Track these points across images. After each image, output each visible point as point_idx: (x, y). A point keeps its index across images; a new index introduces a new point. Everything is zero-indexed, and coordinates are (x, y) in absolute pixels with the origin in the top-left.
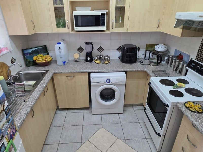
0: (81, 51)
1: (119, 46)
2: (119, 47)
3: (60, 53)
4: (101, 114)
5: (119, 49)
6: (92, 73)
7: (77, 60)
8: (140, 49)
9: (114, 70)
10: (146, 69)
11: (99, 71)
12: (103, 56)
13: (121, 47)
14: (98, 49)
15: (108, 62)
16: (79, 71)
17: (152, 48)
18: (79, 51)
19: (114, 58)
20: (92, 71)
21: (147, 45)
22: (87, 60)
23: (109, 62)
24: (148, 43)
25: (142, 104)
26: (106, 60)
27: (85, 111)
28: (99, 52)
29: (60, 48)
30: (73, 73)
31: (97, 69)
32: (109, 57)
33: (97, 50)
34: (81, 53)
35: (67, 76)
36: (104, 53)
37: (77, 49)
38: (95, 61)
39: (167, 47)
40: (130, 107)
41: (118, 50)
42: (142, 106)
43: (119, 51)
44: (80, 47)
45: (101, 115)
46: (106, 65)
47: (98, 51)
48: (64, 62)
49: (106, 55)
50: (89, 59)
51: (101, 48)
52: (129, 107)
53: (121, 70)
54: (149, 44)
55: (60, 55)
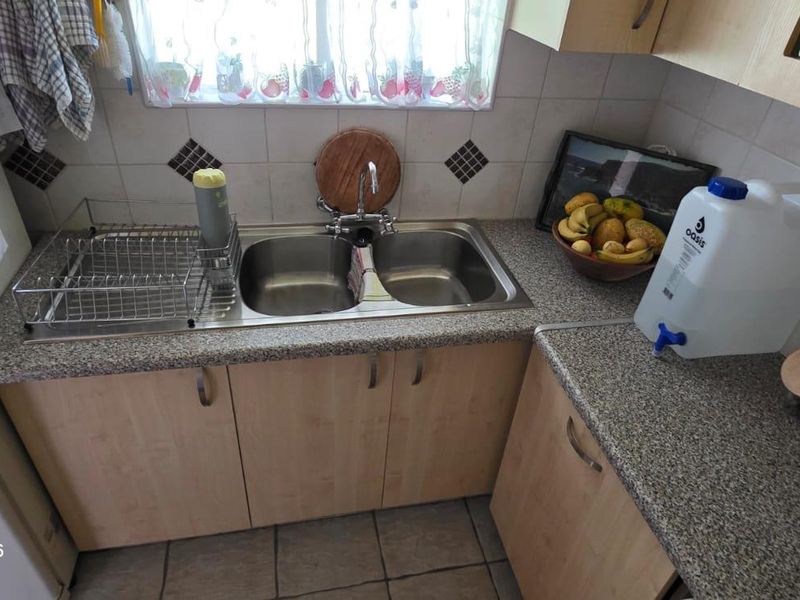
3: (686, 257)
29: (701, 225)
48: (666, 338)
55: (675, 272)
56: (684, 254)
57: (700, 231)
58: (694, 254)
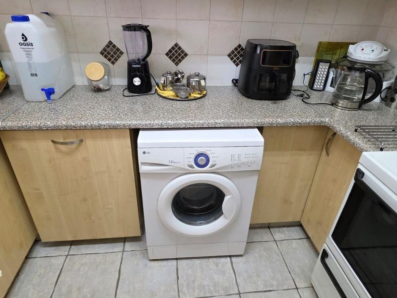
0: (112, 56)
1: (236, 45)
2: (236, 49)
3: (29, 55)
4: (177, 259)
5: (235, 56)
6: (144, 129)
7: (101, 86)
8: (299, 58)
9: (220, 121)
10: (327, 120)
11: (171, 123)
12: (186, 77)
13: (242, 49)
14: (170, 51)
15: (199, 96)
16: (95, 123)
17: (335, 54)
18: (106, 56)
19: (218, 84)
20: (144, 122)
21: (320, 43)
22: (131, 88)
23: (204, 96)
24: (326, 39)
25: (300, 222)
26: (194, 88)
27: (128, 246)
28: (173, 61)
29: (24, 37)
30: (74, 129)
31: (162, 115)
32: (205, 79)
33: (167, 54)
34: (113, 63)
35: (53, 141)
36: (187, 67)
37: (101, 49)
38: (159, 91)
39: (389, 50)
40: (262, 230)
41: (232, 59)
42: (298, 228)
43: (234, 62)
44: (110, 43)
45: (174, 262)
46: (193, 103)
47: (170, 58)
48: (49, 92)
49: (192, 73)
50: (137, 81)
51: (180, 48)
52: (259, 230)
53: (246, 121)
54: (327, 41)
55: (30, 65)
56: (26, 54)
57: (26, 40)
58: (31, 51)
